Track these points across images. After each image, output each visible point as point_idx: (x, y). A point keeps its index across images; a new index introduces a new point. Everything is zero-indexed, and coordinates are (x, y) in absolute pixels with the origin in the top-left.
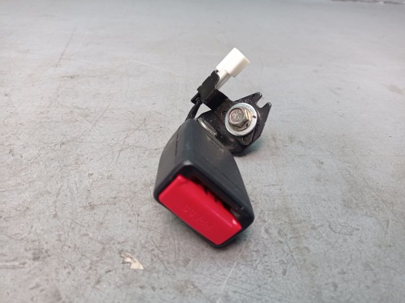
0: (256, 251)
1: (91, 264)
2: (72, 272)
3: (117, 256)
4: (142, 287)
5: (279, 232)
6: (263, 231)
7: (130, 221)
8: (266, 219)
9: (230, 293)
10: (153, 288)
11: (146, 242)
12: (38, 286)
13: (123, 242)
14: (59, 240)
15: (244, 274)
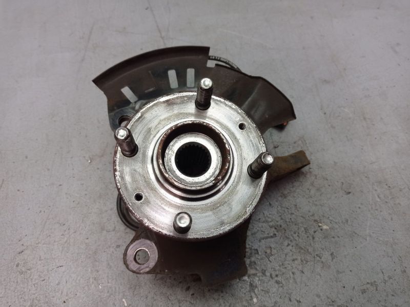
0: (377, 210)
1: (305, 229)
2: (300, 235)
3: (314, 224)
4: (333, 237)
5: (384, 197)
6: (377, 197)
7: (309, 202)
8: (376, 188)
9: (371, 234)
10: (338, 237)
11: (324, 214)
12: (288, 245)
13: (313, 215)
14: (282, 219)
15: (375, 223)
